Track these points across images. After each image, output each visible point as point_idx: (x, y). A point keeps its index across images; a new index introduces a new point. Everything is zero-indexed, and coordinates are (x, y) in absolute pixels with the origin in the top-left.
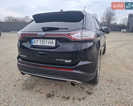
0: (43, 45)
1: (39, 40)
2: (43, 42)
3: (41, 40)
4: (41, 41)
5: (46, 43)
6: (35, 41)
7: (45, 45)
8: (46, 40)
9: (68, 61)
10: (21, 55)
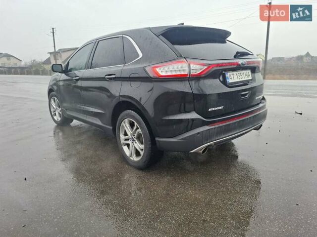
0: (241, 80)
1: (235, 73)
2: (240, 75)
3: (237, 72)
4: (238, 75)
5: (243, 76)
7: (243, 79)
8: (242, 72)
9: (261, 97)
10: (210, 110)
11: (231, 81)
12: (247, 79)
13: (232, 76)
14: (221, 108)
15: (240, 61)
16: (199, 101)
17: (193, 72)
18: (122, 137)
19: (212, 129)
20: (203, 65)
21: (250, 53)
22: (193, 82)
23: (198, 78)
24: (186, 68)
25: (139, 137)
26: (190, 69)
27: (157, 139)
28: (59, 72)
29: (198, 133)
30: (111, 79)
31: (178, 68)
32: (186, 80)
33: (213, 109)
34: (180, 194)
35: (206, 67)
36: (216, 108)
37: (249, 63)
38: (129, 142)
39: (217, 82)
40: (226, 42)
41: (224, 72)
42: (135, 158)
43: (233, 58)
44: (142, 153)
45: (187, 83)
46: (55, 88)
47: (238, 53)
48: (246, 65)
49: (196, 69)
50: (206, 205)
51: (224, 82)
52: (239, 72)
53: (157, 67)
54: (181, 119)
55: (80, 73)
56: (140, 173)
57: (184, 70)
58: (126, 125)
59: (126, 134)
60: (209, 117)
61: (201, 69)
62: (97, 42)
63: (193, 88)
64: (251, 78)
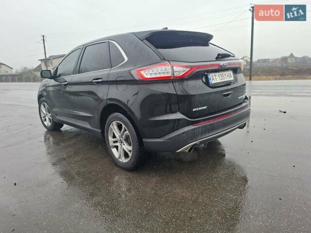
0: (223, 80)
1: (217, 74)
2: (222, 76)
4: (220, 76)
5: (225, 76)
7: (225, 80)
8: (224, 73)
9: (244, 97)
10: (194, 110)
11: (213, 82)
12: (229, 80)
13: (214, 77)
14: (204, 108)
15: (222, 63)
16: (183, 102)
17: (176, 74)
18: (111, 139)
19: (197, 128)
20: (186, 67)
21: (232, 55)
22: (177, 84)
23: (182, 79)
24: (170, 71)
25: (127, 139)
26: (173, 72)
27: (144, 140)
28: (49, 78)
29: (184, 133)
30: (98, 83)
31: (162, 70)
32: (171, 82)
33: (197, 109)
34: (167, 193)
35: (189, 69)
36: (200, 109)
37: (230, 64)
38: (118, 144)
39: (199, 83)
40: (209, 45)
41: (206, 74)
42: (124, 160)
43: (215, 60)
44: (130, 154)
45: (171, 85)
46: (45, 94)
47: (219, 55)
48: (227, 67)
49: (179, 71)
50: (193, 202)
51: (207, 83)
52: (221, 73)
53: (142, 70)
54: (167, 120)
55: (69, 79)
56: (129, 174)
57: (168, 73)
58: (114, 127)
59: (114, 137)
60: (193, 117)
61: (184, 71)
62: (85, 47)
63: (177, 89)
64: (233, 79)
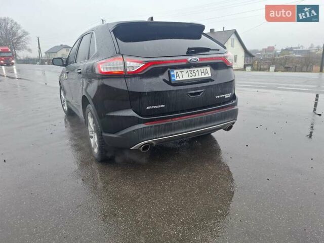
0: (193, 77)
1: (185, 71)
2: (192, 72)
3: (188, 70)
4: (189, 72)
5: (197, 73)
6: (177, 72)
7: (197, 77)
8: (195, 69)
9: (228, 96)
10: (147, 108)
11: (178, 79)
12: (203, 76)
13: (180, 74)
14: (162, 106)
15: (189, 58)
16: (133, 99)
17: (131, 70)
19: (148, 127)
20: (141, 62)
21: (213, 49)
22: (129, 80)
23: (134, 75)
24: (122, 66)
26: (125, 67)
27: (103, 134)
28: (61, 66)
29: (134, 131)
30: (79, 73)
31: (117, 65)
32: (123, 77)
33: (152, 107)
35: (143, 65)
36: (156, 107)
37: (201, 59)
38: (93, 135)
41: (169, 69)
42: (96, 151)
43: (186, 54)
44: (97, 146)
45: (123, 80)
47: (189, 49)
48: (198, 62)
49: (133, 67)
53: (101, 63)
57: (120, 68)
58: (89, 118)
60: (147, 115)
61: (137, 67)
63: (129, 85)
64: (210, 75)
